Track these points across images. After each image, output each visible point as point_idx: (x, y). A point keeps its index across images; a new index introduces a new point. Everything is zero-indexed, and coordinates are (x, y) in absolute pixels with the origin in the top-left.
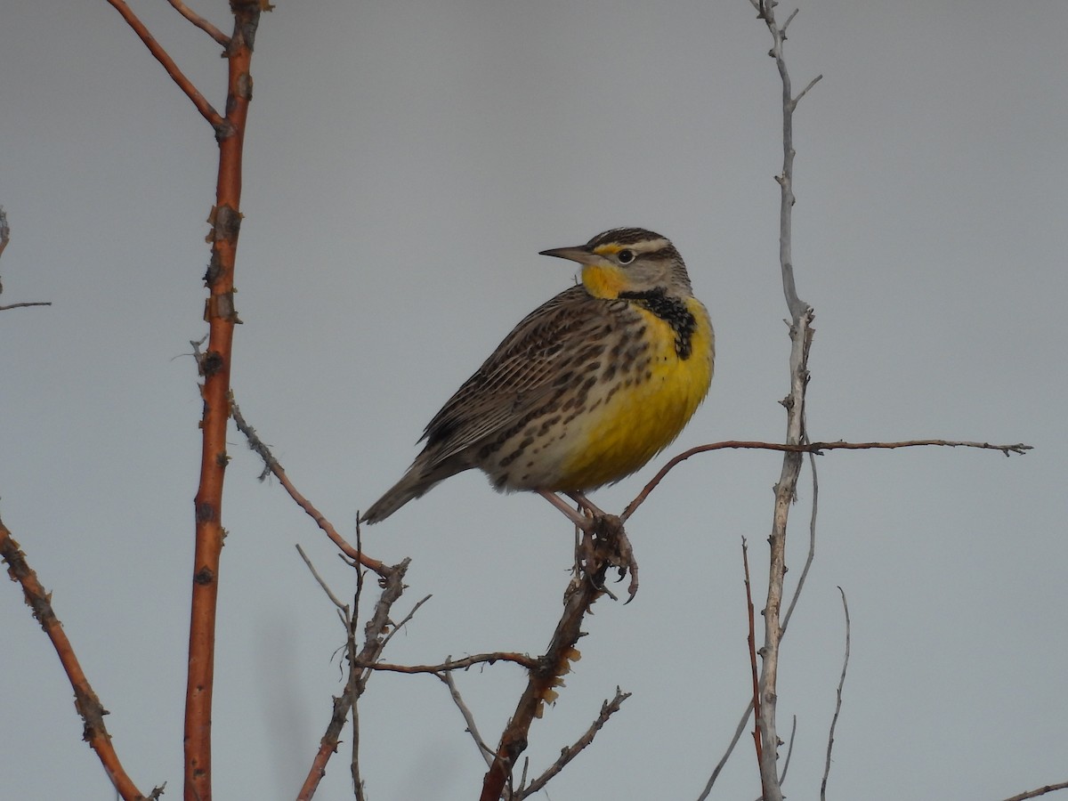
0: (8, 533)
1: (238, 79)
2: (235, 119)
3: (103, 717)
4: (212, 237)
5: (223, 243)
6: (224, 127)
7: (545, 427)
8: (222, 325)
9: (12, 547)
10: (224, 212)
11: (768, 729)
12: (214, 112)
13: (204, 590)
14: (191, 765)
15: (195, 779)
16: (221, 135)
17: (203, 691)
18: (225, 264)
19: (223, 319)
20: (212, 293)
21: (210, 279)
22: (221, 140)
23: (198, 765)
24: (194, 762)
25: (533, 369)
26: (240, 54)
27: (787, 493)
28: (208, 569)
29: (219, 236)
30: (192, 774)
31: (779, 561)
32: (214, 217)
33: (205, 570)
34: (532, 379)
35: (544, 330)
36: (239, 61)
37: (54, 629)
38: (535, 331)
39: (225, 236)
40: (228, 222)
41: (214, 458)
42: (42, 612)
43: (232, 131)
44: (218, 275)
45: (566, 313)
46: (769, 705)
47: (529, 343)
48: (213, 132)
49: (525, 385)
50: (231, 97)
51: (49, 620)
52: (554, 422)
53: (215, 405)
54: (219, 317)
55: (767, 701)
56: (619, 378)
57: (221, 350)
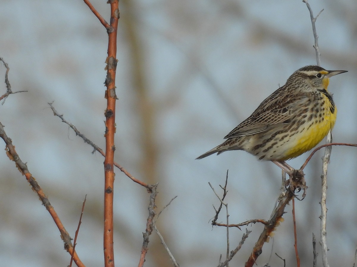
0: (31, 175)
1: (115, 11)
2: (114, 25)
3: (71, 241)
4: (107, 68)
5: (111, 70)
6: (111, 28)
7: (283, 138)
8: (111, 100)
9: (33, 180)
10: (111, 60)
11: (324, 244)
12: (107, 23)
13: (109, 195)
14: (107, 258)
15: (109, 263)
16: (109, 31)
17: (110, 231)
18: (112, 77)
19: (112, 98)
20: (108, 88)
21: (107, 83)
22: (109, 33)
23: (110, 258)
24: (108, 257)
25: (276, 117)
26: (115, 2)
27: (327, 160)
28: (110, 188)
29: (110, 68)
30: (108, 262)
31: (325, 184)
32: (108, 61)
33: (109, 188)
34: (276, 120)
35: (279, 102)
36: (115, 5)
37: (51, 209)
38: (276, 103)
39: (112, 68)
40: (113, 63)
41: (111, 148)
42: (46, 203)
43: (113, 30)
44: (110, 82)
45: (289, 96)
46: (324, 236)
47: (273, 107)
48: (106, 30)
49: (273, 122)
50: (112, 18)
51: (49, 206)
52: (286, 136)
53: (110, 129)
54: (111, 97)
55: (323, 235)
56: (313, 120)
57: (112, 109)
